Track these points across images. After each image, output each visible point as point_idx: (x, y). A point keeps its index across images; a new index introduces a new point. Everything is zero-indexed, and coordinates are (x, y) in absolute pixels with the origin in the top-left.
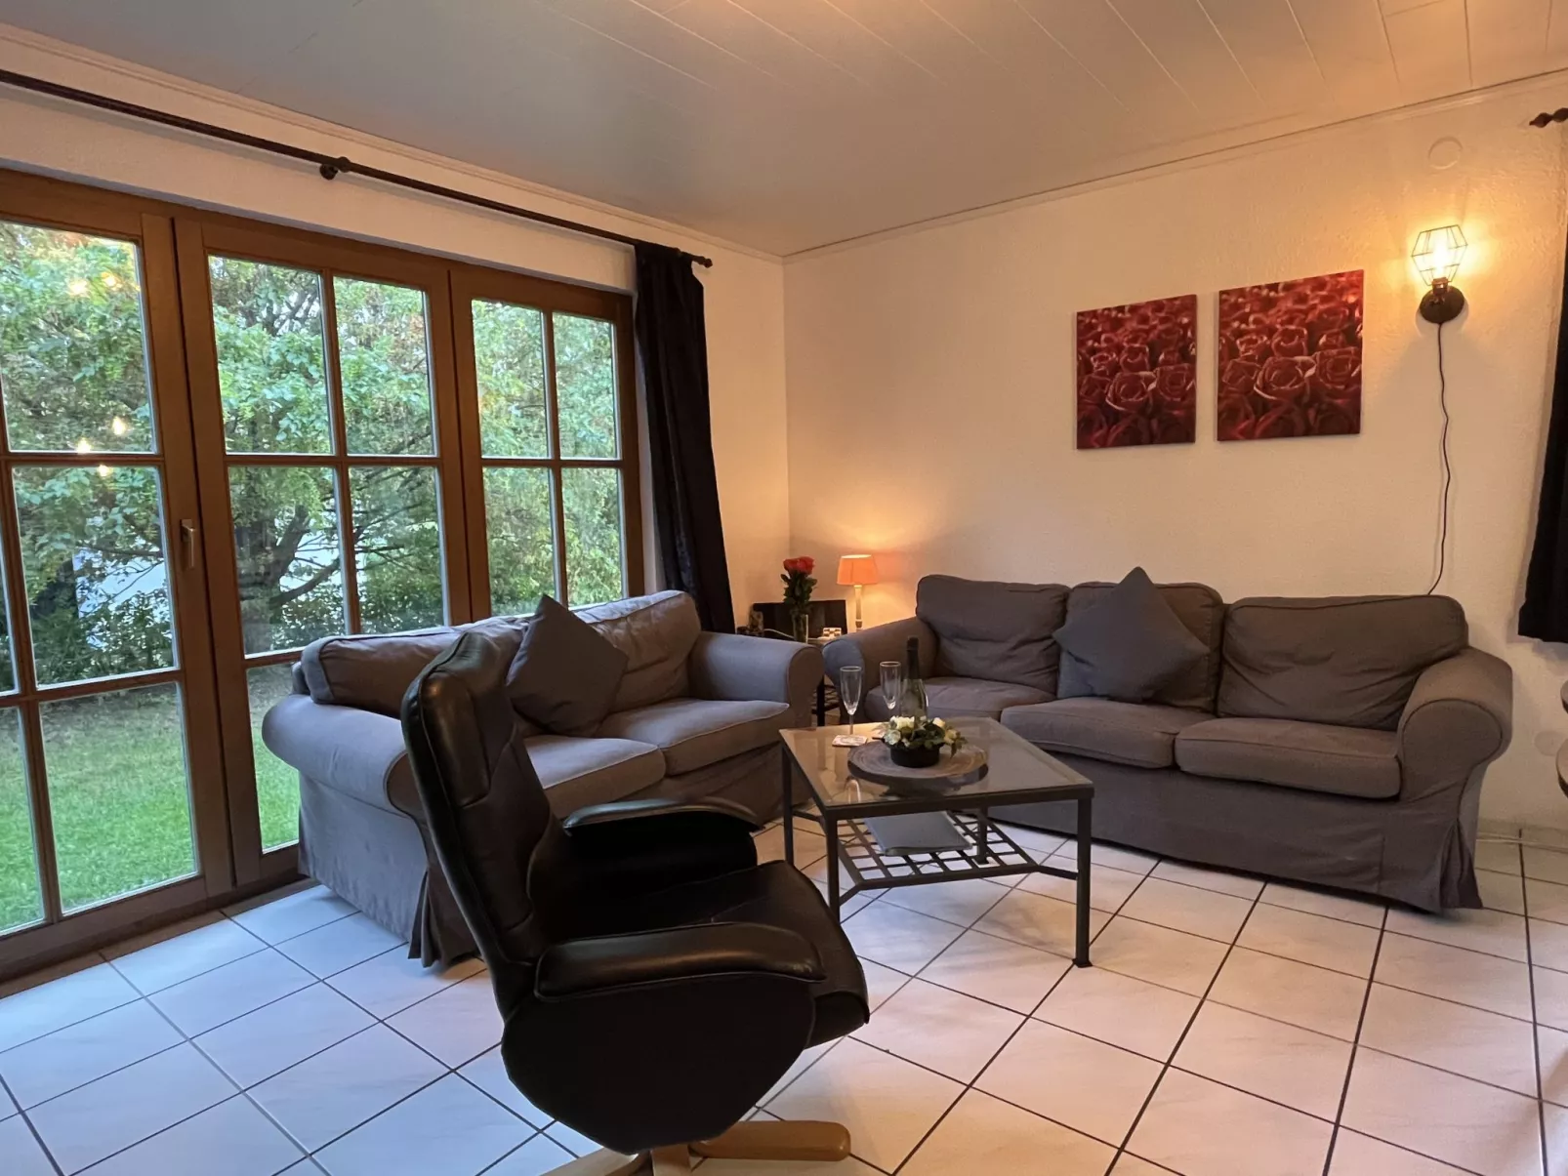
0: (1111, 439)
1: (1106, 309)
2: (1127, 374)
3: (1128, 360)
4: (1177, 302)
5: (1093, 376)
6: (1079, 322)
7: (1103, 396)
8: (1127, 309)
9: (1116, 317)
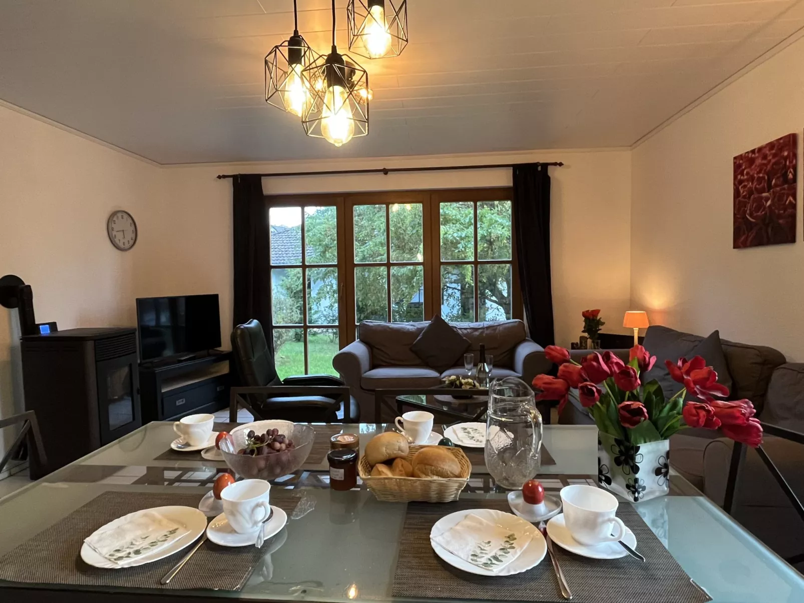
0: (748, 243)
1: (746, 153)
2: (756, 195)
3: (757, 186)
4: (782, 141)
5: (740, 198)
6: (735, 163)
7: (745, 212)
8: (756, 150)
9: (751, 157)
